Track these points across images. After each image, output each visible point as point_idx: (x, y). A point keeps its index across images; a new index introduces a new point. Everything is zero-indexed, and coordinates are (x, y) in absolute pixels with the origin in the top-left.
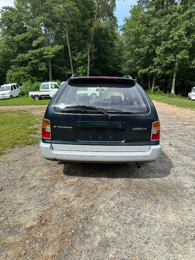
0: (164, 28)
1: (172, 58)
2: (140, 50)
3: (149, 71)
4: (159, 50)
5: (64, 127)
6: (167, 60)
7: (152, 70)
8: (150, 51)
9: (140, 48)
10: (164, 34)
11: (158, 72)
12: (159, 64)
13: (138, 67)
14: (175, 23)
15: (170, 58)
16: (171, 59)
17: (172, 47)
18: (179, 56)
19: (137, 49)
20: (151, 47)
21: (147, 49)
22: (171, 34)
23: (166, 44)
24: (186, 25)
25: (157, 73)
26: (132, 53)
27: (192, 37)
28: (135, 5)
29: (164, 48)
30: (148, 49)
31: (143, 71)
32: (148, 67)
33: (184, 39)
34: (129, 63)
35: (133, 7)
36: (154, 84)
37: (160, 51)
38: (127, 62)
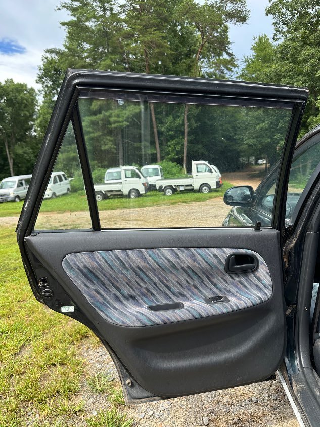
28: (261, 37)
35: (257, 40)
38: (258, 127)
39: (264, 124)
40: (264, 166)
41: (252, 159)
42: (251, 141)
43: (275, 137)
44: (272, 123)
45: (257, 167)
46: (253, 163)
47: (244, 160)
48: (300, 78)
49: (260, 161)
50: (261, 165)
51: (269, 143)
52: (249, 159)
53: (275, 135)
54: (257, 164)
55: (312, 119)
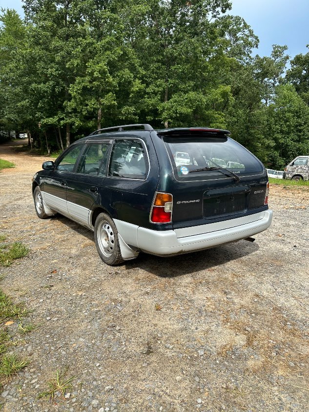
0: (76, 57)
1: (95, 103)
2: (39, 86)
3: (59, 121)
4: (74, 89)
5: (190, 201)
6: (87, 105)
7: (63, 119)
8: (56, 90)
9: (39, 83)
10: (77, 65)
11: (74, 123)
12: (75, 110)
13: (38, 114)
14: (90, 52)
15: (92, 103)
16: (94, 105)
17: (93, 87)
18: (104, 101)
19: (34, 85)
20: (58, 84)
21: (51, 85)
22: (88, 68)
23: (83, 82)
24: (107, 58)
25: (74, 125)
26: (26, 91)
27: (117, 75)
28: (10, 10)
29: (80, 87)
30: (54, 87)
31: (50, 121)
32: (56, 114)
33: (108, 77)
34: (23, 106)
35: (6, 12)
36: (68, 142)
37: (76, 92)
38: (19, 104)
39: (24, 102)
40: (27, 140)
41: (13, 133)
42: (12, 116)
43: (37, 115)
44: (32, 102)
45: (19, 141)
46: (15, 136)
47: (4, 133)
48: (53, 64)
49: (21, 136)
50: (23, 139)
51: (31, 120)
52: (9, 133)
53: (36, 114)
54: (18, 137)
55: (67, 103)
